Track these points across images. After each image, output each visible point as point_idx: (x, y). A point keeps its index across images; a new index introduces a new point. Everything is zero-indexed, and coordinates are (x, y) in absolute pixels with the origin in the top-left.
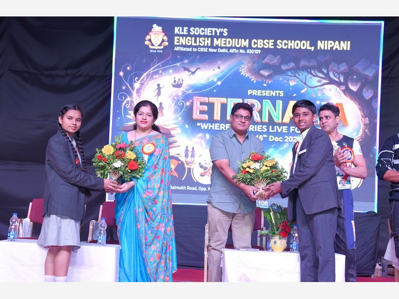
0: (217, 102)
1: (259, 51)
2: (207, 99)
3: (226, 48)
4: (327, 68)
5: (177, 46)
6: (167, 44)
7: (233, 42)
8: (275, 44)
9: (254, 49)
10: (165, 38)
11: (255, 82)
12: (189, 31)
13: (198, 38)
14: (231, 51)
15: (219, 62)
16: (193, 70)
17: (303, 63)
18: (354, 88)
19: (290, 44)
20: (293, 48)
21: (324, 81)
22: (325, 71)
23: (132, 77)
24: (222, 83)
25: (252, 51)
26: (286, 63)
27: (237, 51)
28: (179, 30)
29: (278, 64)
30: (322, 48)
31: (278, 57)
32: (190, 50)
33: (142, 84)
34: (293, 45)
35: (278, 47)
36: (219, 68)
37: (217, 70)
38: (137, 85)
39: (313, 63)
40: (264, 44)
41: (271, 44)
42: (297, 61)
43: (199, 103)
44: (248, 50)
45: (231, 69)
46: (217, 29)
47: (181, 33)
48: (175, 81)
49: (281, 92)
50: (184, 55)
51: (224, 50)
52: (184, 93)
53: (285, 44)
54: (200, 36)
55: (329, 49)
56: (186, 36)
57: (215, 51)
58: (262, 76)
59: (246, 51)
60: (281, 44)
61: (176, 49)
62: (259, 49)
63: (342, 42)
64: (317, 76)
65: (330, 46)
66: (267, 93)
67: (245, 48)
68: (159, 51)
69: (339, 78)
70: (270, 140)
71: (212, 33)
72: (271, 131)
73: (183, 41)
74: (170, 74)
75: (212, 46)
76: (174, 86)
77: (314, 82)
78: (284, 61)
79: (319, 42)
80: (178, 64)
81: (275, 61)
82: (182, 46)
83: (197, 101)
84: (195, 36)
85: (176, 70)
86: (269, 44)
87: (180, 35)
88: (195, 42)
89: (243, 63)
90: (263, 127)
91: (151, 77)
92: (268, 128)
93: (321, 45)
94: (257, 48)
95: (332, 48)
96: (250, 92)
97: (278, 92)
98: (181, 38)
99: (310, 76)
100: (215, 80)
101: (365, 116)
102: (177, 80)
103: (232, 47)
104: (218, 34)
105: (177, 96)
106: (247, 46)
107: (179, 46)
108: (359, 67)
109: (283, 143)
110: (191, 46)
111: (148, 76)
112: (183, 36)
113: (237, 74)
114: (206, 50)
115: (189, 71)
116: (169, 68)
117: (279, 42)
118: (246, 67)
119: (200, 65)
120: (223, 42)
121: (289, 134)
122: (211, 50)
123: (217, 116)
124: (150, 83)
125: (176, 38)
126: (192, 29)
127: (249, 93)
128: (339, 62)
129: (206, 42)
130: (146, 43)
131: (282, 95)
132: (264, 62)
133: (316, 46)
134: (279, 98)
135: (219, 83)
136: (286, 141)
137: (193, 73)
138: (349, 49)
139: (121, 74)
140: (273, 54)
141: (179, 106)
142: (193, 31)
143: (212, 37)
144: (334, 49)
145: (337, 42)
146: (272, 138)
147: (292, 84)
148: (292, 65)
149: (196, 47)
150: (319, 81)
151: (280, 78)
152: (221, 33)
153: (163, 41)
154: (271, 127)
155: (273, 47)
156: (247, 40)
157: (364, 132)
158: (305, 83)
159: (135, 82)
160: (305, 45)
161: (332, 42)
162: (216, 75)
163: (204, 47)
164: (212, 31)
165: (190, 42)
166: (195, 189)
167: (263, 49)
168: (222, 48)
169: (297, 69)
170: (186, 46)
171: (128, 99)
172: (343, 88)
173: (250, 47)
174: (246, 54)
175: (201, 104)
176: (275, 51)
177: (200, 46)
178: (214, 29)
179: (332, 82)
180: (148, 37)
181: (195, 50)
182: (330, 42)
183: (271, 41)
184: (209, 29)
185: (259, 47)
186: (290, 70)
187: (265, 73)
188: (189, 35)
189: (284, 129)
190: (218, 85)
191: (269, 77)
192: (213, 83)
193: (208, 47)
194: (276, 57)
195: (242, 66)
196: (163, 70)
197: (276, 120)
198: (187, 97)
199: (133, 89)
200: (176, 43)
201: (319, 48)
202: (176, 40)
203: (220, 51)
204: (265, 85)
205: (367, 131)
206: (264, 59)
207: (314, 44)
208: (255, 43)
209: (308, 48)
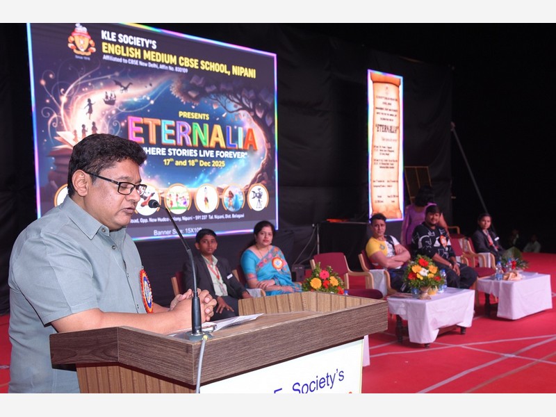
0: (152, 123)
1: (186, 70)
2: (141, 119)
3: (156, 62)
4: (240, 94)
5: (105, 54)
6: (94, 50)
7: (162, 57)
8: (199, 65)
9: (181, 67)
10: (92, 42)
11: (184, 103)
12: (117, 38)
13: (127, 48)
14: (162, 67)
15: (151, 79)
16: (125, 85)
17: (223, 87)
18: (260, 115)
19: (211, 66)
20: (214, 70)
21: (239, 107)
22: (239, 97)
23: (56, 87)
24: (155, 102)
25: (180, 70)
27: (166, 68)
28: (106, 35)
29: (202, 86)
30: (236, 74)
31: (202, 79)
32: (120, 60)
33: (69, 98)
34: (214, 67)
35: (201, 67)
36: (151, 85)
37: (149, 88)
38: (64, 99)
39: (230, 88)
40: (190, 63)
41: (196, 64)
42: (217, 84)
43: (134, 125)
44: (176, 68)
45: (162, 87)
46: (146, 40)
47: (109, 39)
48: (107, 97)
49: (207, 115)
50: (114, 66)
51: (155, 66)
52: (117, 111)
53: (208, 66)
54: (129, 45)
55: (241, 75)
56: (115, 43)
57: (146, 65)
58: (190, 97)
59: (174, 69)
60: (204, 65)
61: (106, 57)
62: (186, 67)
63: (249, 70)
64: (233, 101)
65: (241, 72)
66: (196, 116)
67: (173, 65)
68: (86, 58)
69: (249, 104)
70: (201, 165)
71: (140, 43)
72: (201, 155)
73: (112, 49)
74: (101, 88)
75: (142, 59)
76: (106, 103)
77: (232, 106)
78: (208, 84)
79: (233, 67)
80: (109, 77)
81: (200, 82)
82: (111, 54)
83: (132, 121)
84: (125, 45)
85: (108, 84)
86: (194, 63)
87: (108, 41)
88: (125, 52)
89: (173, 82)
90: (194, 152)
91: (79, 89)
92: (198, 153)
93: (235, 70)
94: (184, 67)
96: (181, 114)
97: (204, 115)
98: (109, 45)
99: (228, 100)
100: (148, 98)
101: (268, 142)
102: (109, 95)
103: (161, 63)
104: (147, 46)
105: (111, 115)
106: (176, 64)
107: (108, 54)
108: (262, 95)
109: (211, 167)
110: (120, 56)
111: (76, 87)
112: (111, 42)
113: (167, 93)
114: (136, 63)
115: (122, 86)
116: (99, 80)
117: (202, 62)
118: (176, 86)
119: (132, 80)
120: (153, 56)
121: (215, 159)
122: (142, 64)
123: (153, 139)
124: (80, 97)
125: (104, 44)
126: (120, 36)
127: (180, 116)
128: (249, 89)
129: (136, 53)
130: (70, 45)
131: (208, 119)
132: (191, 82)
133: (231, 70)
134: (205, 121)
135: (152, 102)
136: (213, 165)
137: (126, 88)
138: (255, 77)
139: (43, 82)
140: (198, 75)
141: (114, 127)
142: (122, 38)
143: (142, 49)
144: (244, 75)
145: (246, 69)
146: (203, 163)
147: (215, 107)
148: (214, 88)
149: (127, 58)
150: (235, 106)
151: (205, 101)
152: (150, 45)
153: (90, 46)
154: (200, 151)
155: (198, 67)
156: (175, 57)
157: (268, 156)
159: (61, 95)
160: (221, 68)
161: (243, 69)
162: (148, 93)
163: (134, 58)
164: (141, 41)
165: (119, 51)
166: (136, 221)
167: (189, 68)
168: (152, 62)
169: (219, 93)
170: (115, 55)
171: (55, 115)
172: (253, 114)
173: (178, 65)
174: (175, 72)
175: (137, 125)
176: (199, 72)
177: (130, 58)
178: (143, 40)
179: (244, 108)
180: (71, 39)
181: (125, 61)
182: (241, 68)
183: (196, 61)
184: (138, 38)
185: (186, 66)
186: (213, 93)
187: (193, 94)
188: (117, 43)
189: (211, 153)
190: (151, 105)
191: (196, 99)
192: (146, 102)
193: (137, 59)
194: (200, 78)
195: (173, 85)
196: (93, 82)
197: (204, 144)
198: (121, 117)
199: (60, 103)
200: (104, 51)
201: (233, 73)
202: (104, 48)
203: (151, 65)
204: (193, 107)
205: (269, 155)
206: (191, 79)
207: (229, 69)
208: (182, 61)
209: (226, 72)
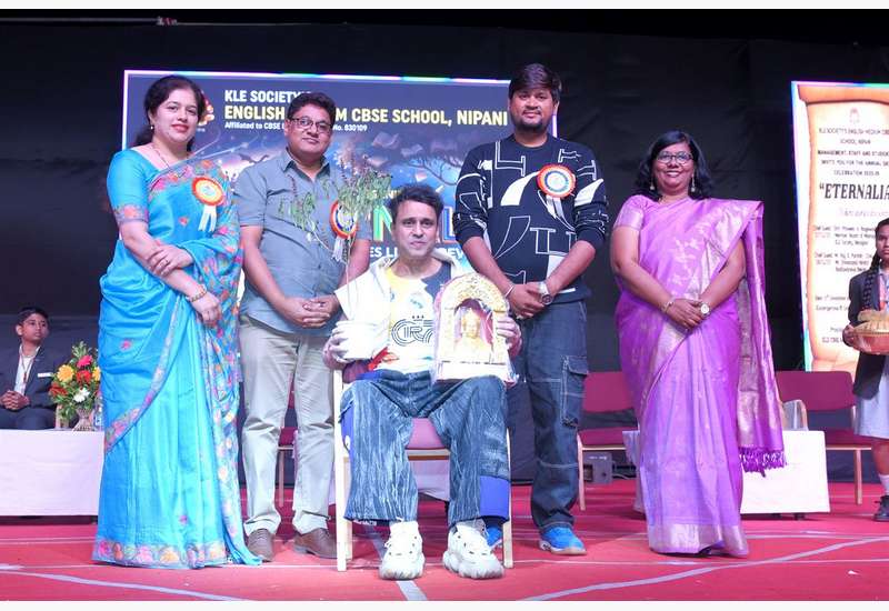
1: (365, 127)
5: (229, 121)
6: (212, 117)
8: (390, 116)
9: (356, 123)
10: (210, 108)
12: (248, 96)
13: (264, 108)
17: (435, 146)
19: (413, 116)
20: (418, 121)
25: (353, 128)
26: (410, 146)
28: (232, 96)
29: (395, 147)
30: (465, 123)
31: (396, 136)
32: (251, 126)
34: (418, 116)
35: (394, 120)
40: (372, 116)
41: (383, 115)
42: (425, 142)
44: (346, 126)
47: (236, 100)
50: (242, 135)
53: (406, 116)
54: (266, 104)
55: (475, 123)
56: (244, 105)
58: (371, 166)
59: (343, 127)
60: (399, 116)
61: (228, 125)
62: (365, 123)
63: (494, 113)
65: (476, 119)
67: (341, 123)
71: (285, 98)
73: (238, 112)
77: (454, 175)
78: (405, 144)
79: (459, 112)
80: (232, 150)
81: (391, 142)
82: (238, 120)
84: (259, 105)
85: (229, 159)
86: (380, 116)
87: (233, 104)
88: (260, 114)
89: (339, 148)
90: (376, 250)
93: (463, 117)
94: (361, 123)
95: (479, 122)
98: (236, 107)
99: (447, 165)
106: (345, 119)
107: (233, 120)
110: (252, 120)
112: (238, 104)
114: (277, 126)
115: (251, 161)
116: (216, 157)
117: (395, 112)
118: (345, 153)
119: (269, 151)
125: (227, 107)
126: (253, 93)
129: (278, 113)
132: (373, 144)
133: (455, 120)
138: (505, 123)
140: (386, 132)
142: (256, 96)
144: (483, 123)
145: (487, 113)
147: (418, 178)
148: (419, 148)
149: (261, 122)
151: (400, 170)
153: (206, 113)
154: (388, 249)
155: (386, 121)
156: (345, 110)
158: (440, 178)
160: (437, 117)
161: (480, 114)
163: (274, 121)
164: (286, 96)
165: (251, 113)
167: (370, 124)
169: (426, 156)
170: (244, 121)
173: (350, 121)
174: (344, 132)
176: (390, 127)
177: (267, 121)
178: (289, 94)
181: (259, 126)
182: (476, 113)
183: (383, 111)
184: (281, 93)
185: (364, 120)
186: (414, 157)
187: (377, 162)
188: (249, 103)
191: (383, 168)
193: (280, 121)
194: (392, 135)
195: (337, 152)
200: (227, 117)
201: (459, 123)
202: (227, 112)
206: (373, 139)
207: (451, 115)
208: (357, 115)
209: (443, 122)
